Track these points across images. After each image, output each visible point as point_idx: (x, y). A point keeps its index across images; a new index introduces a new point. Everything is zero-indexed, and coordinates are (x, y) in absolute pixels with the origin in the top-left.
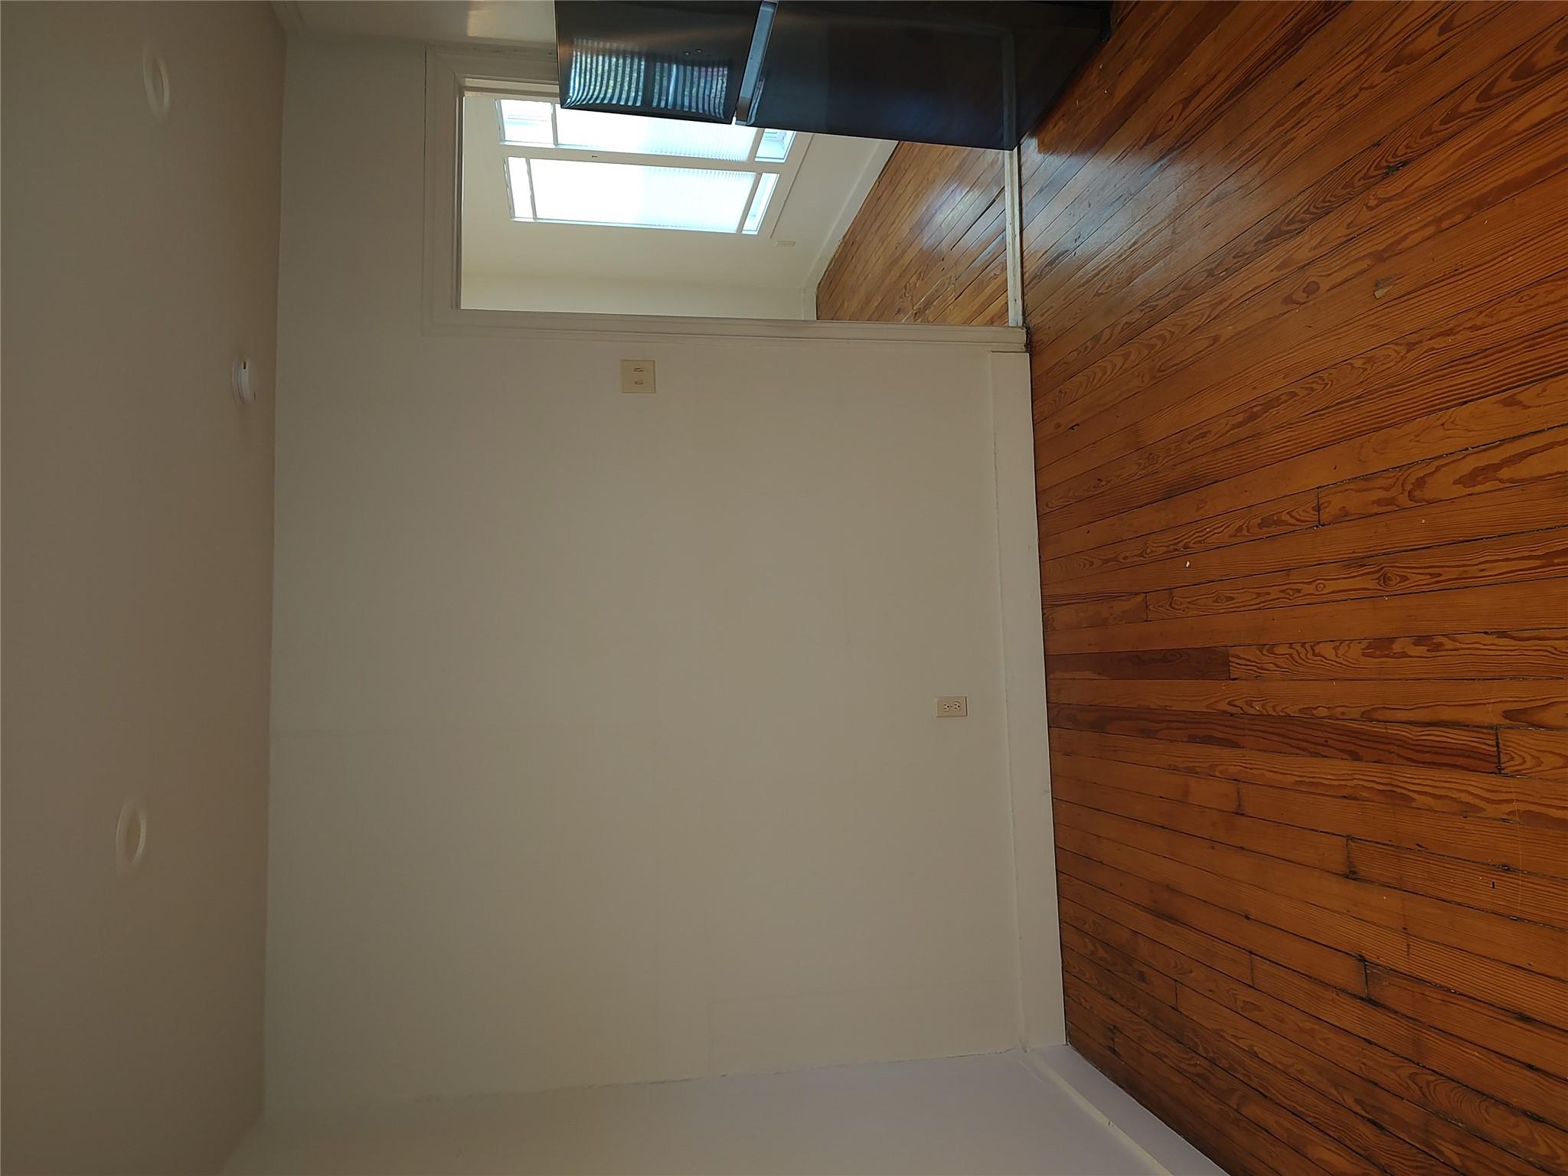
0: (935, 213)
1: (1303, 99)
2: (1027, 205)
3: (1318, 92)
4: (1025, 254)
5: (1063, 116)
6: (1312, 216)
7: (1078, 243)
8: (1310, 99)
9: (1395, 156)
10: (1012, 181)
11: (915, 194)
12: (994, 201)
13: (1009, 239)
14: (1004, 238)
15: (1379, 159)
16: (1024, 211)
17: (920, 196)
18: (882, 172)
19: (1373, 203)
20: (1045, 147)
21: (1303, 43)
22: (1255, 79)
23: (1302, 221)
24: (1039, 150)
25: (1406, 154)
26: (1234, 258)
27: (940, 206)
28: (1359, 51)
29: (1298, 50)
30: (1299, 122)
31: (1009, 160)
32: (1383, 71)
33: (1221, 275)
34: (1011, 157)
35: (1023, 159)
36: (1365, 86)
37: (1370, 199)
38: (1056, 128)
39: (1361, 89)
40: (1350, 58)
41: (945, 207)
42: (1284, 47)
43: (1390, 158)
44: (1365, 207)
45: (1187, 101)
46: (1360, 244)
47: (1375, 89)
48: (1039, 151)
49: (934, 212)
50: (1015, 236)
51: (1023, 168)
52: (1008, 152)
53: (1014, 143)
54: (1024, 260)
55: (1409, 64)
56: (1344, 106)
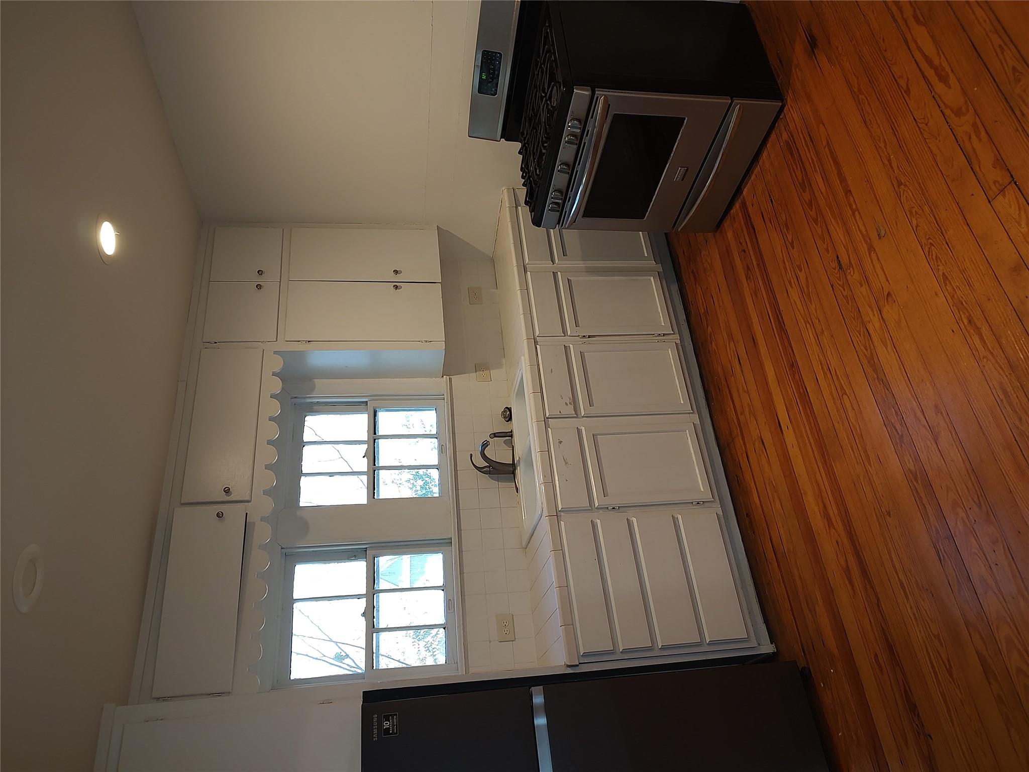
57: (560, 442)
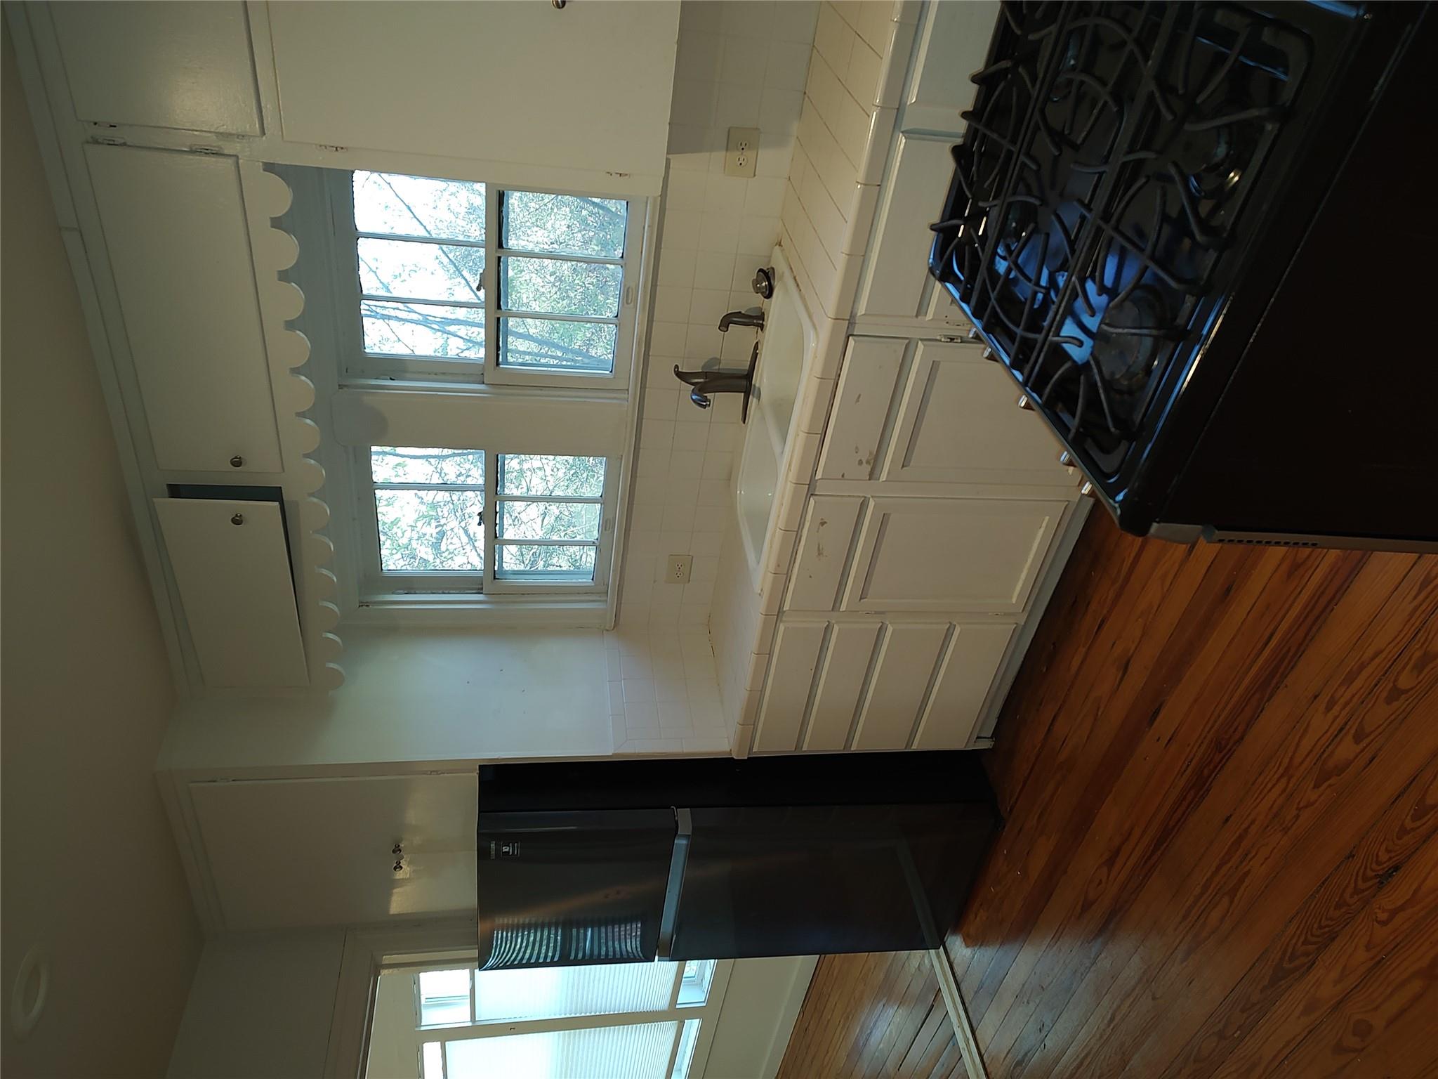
0: (871, 1033)
1: (1238, 833)
2: (970, 1003)
3: (1253, 822)
4: (985, 1057)
5: (981, 905)
6: (1317, 946)
7: (1044, 1033)
8: (1246, 830)
9: (1378, 863)
10: (947, 981)
11: (845, 1015)
12: (932, 1006)
13: (962, 1044)
14: (956, 1044)
15: (1362, 871)
16: (970, 1010)
17: (850, 1017)
18: (805, 1000)
19: (1383, 916)
20: (970, 941)
21: (1211, 782)
22: (1174, 826)
23: (1307, 954)
24: (966, 944)
25: (1390, 858)
26: (1243, 1011)
27: (875, 1024)
28: (1276, 776)
29: (1208, 790)
30: (1247, 855)
31: (937, 961)
32: (1314, 788)
33: (1235, 1035)
34: (938, 956)
35: (952, 957)
36: (1301, 805)
37: (1376, 913)
38: (978, 919)
39: (1299, 809)
40: (1270, 786)
41: (879, 1023)
42: (1192, 792)
43: (1374, 866)
44: (1375, 923)
45: (1110, 862)
46: (1394, 965)
47: (1315, 806)
48: (967, 946)
49: (869, 1031)
50: (968, 1039)
51: (955, 965)
52: (933, 951)
53: (938, 942)
54: (986, 1065)
55: (1339, 775)
56: (1289, 829)
57: (823, 524)
